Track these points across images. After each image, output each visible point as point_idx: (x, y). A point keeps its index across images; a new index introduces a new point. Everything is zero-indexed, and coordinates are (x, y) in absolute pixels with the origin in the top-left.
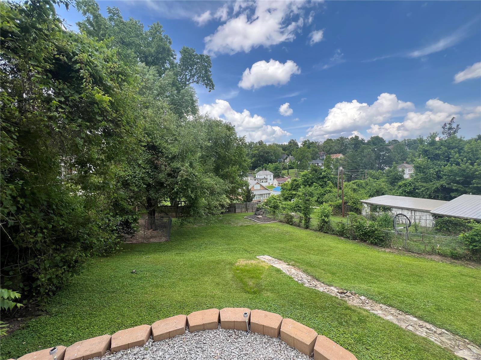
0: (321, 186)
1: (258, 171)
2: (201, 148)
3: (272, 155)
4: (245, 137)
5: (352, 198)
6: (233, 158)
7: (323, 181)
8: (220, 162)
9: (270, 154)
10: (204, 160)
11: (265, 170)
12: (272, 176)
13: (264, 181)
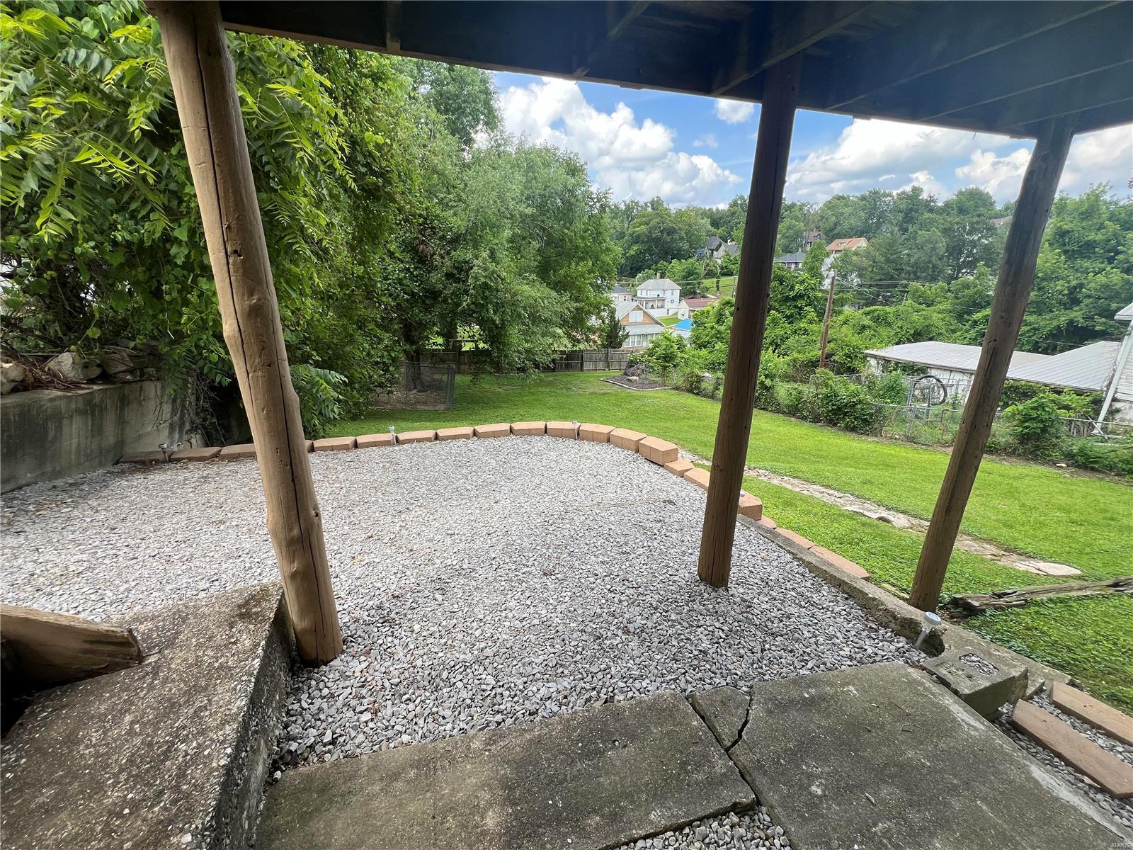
0: (788, 317)
1: (644, 279)
2: (512, 217)
3: (682, 239)
4: (611, 191)
5: (847, 345)
6: (580, 243)
7: (796, 307)
8: (551, 251)
9: (676, 236)
10: (516, 245)
11: (662, 277)
12: (677, 293)
13: (656, 304)
